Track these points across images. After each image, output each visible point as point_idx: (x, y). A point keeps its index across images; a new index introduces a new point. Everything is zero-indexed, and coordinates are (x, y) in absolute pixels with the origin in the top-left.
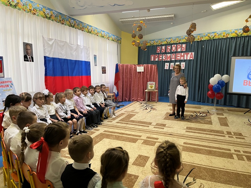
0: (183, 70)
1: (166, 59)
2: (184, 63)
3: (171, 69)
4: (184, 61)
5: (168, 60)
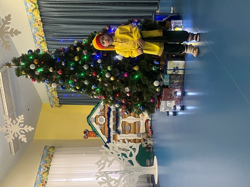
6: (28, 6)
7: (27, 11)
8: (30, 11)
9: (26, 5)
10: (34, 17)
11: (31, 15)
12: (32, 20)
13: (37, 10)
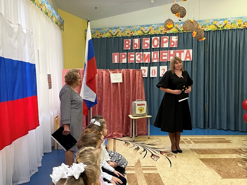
6: (220, 22)
7: (215, 20)
8: (215, 23)
9: (221, 20)
10: (208, 25)
11: (210, 22)
12: (205, 23)
13: (216, 28)
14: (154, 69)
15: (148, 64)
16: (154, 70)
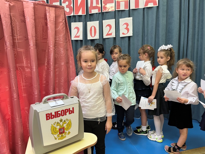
0: (127, 39)
1: (72, 9)
2: (129, 20)
3: (89, 37)
4: (130, 13)
5: (80, 13)
14: (93, 25)
15: (83, 18)
16: (93, 28)
